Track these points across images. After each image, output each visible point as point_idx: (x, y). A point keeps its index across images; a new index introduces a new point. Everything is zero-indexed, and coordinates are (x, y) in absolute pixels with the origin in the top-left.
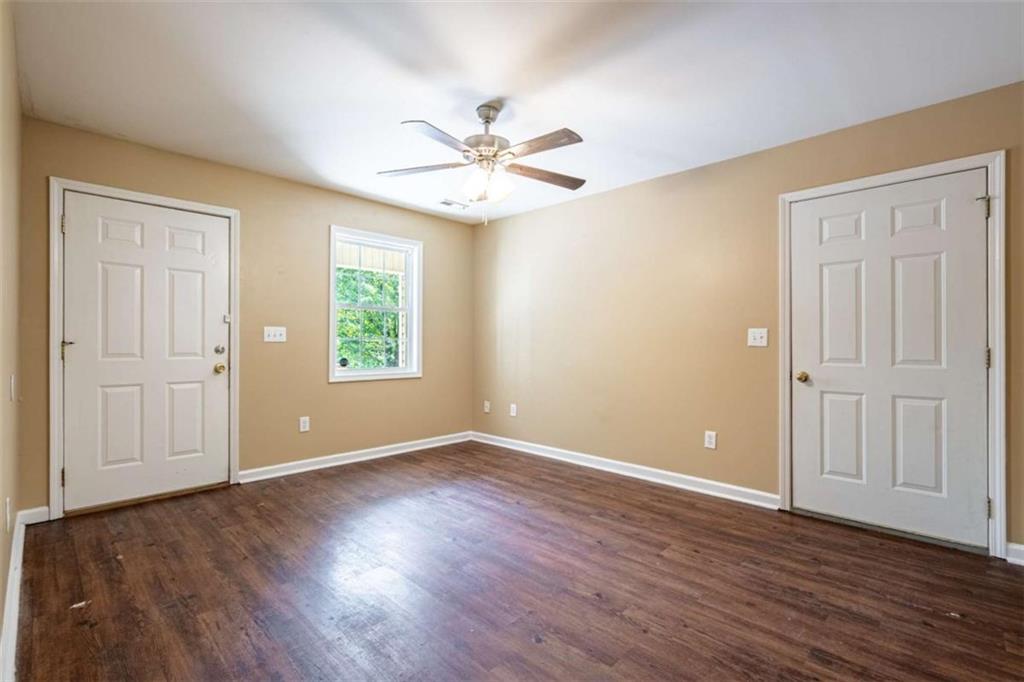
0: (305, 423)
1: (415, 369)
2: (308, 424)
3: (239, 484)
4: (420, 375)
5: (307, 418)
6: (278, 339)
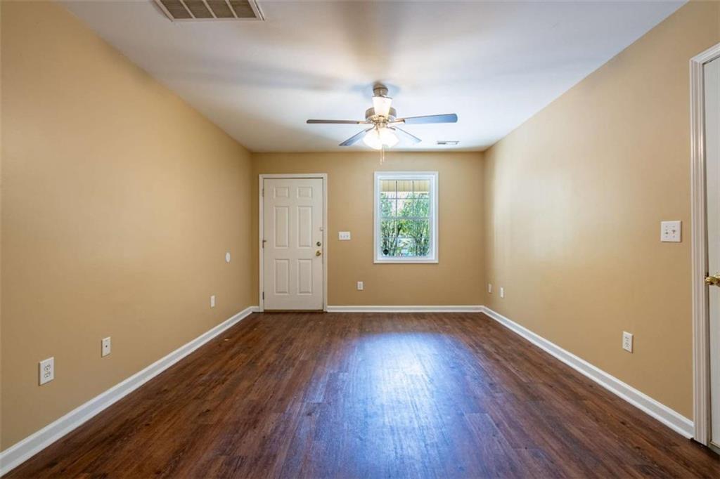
0: (360, 285)
1: (434, 258)
2: (362, 286)
3: (327, 312)
4: (437, 262)
5: (362, 283)
6: (346, 238)
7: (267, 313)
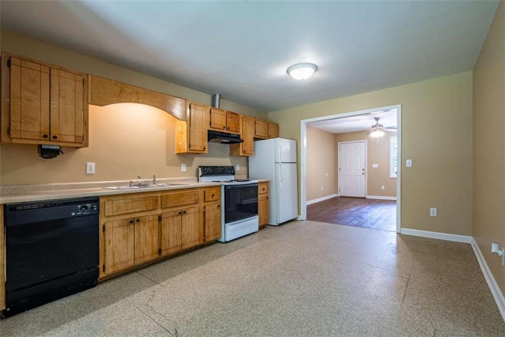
2: (384, 188)
3: (367, 198)
6: (376, 167)
7: (341, 197)
